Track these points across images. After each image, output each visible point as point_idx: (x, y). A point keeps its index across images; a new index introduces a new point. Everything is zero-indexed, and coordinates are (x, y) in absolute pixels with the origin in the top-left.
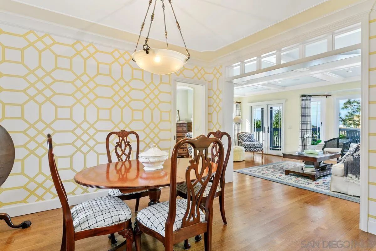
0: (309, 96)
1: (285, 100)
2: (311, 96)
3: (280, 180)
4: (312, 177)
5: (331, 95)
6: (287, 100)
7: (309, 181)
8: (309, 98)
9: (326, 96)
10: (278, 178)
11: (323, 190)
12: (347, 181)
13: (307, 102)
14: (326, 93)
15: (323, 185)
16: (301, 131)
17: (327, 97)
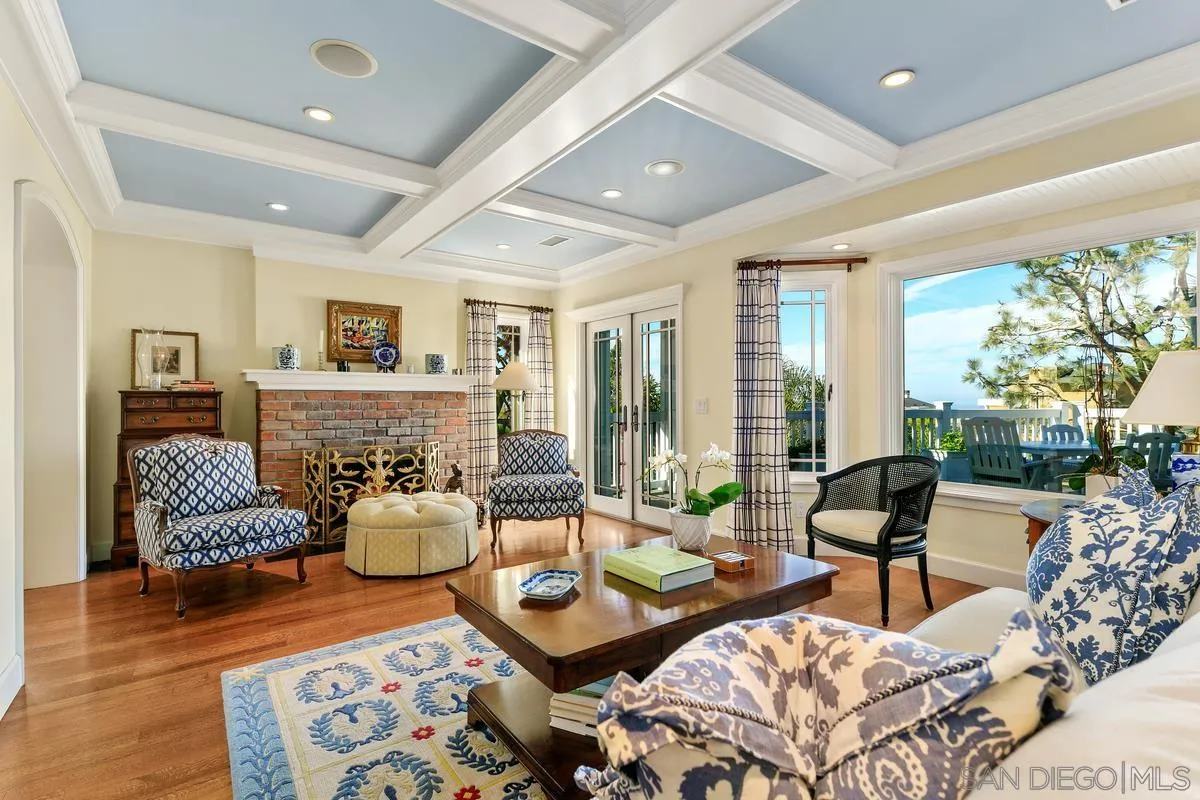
0: (769, 264)
1: (681, 287)
2: (779, 263)
5: (864, 259)
6: (689, 287)
8: (769, 273)
9: (845, 265)
13: (764, 295)
14: (842, 248)
16: (734, 423)
17: (849, 270)
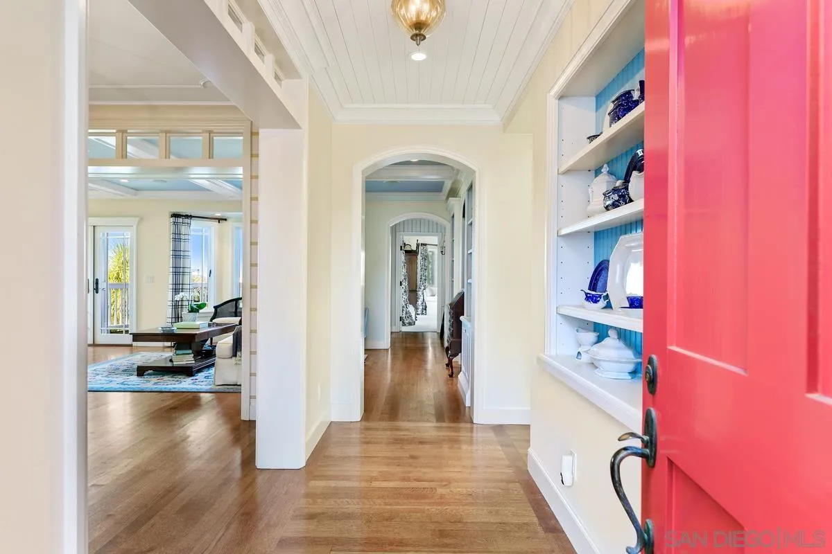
0: (187, 216)
1: (137, 219)
2: (191, 217)
3: (126, 386)
4: (187, 371)
5: (226, 220)
6: (141, 219)
7: (181, 378)
8: (187, 221)
9: (218, 220)
10: (122, 384)
11: (203, 387)
12: (236, 364)
13: (183, 229)
14: (218, 215)
15: (205, 380)
16: (171, 287)
17: (219, 222)
